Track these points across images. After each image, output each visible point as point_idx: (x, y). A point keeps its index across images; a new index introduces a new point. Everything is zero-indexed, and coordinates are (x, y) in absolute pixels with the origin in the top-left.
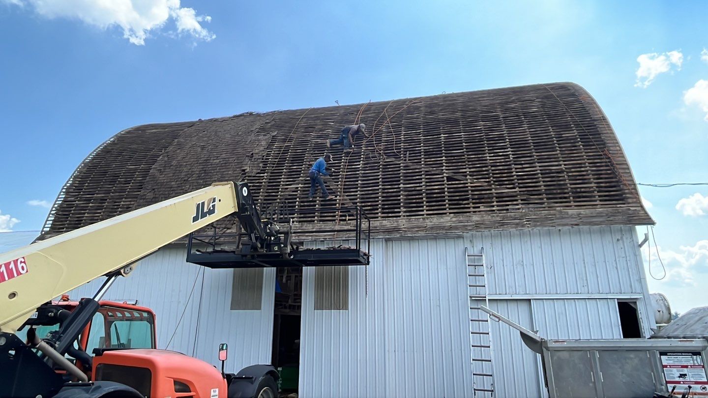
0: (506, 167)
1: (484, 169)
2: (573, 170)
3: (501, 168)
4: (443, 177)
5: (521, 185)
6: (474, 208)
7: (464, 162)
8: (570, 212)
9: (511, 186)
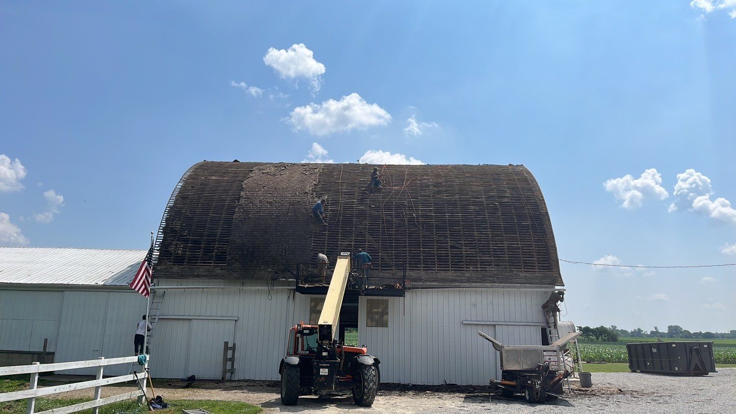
0: (486, 242)
1: (473, 242)
2: (525, 248)
3: (483, 242)
4: (447, 246)
5: (495, 256)
6: (466, 268)
7: (461, 236)
8: (521, 275)
9: (489, 255)
